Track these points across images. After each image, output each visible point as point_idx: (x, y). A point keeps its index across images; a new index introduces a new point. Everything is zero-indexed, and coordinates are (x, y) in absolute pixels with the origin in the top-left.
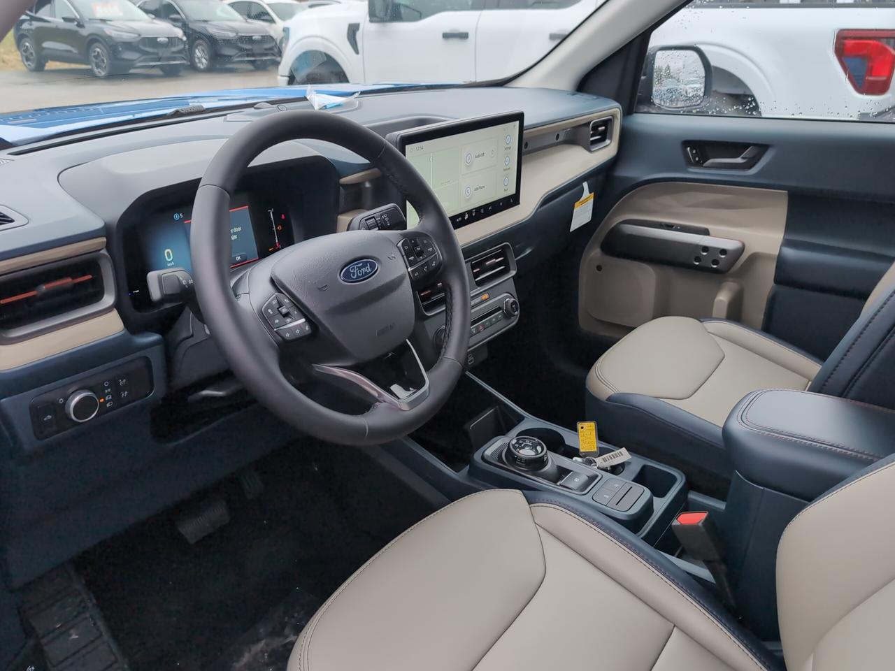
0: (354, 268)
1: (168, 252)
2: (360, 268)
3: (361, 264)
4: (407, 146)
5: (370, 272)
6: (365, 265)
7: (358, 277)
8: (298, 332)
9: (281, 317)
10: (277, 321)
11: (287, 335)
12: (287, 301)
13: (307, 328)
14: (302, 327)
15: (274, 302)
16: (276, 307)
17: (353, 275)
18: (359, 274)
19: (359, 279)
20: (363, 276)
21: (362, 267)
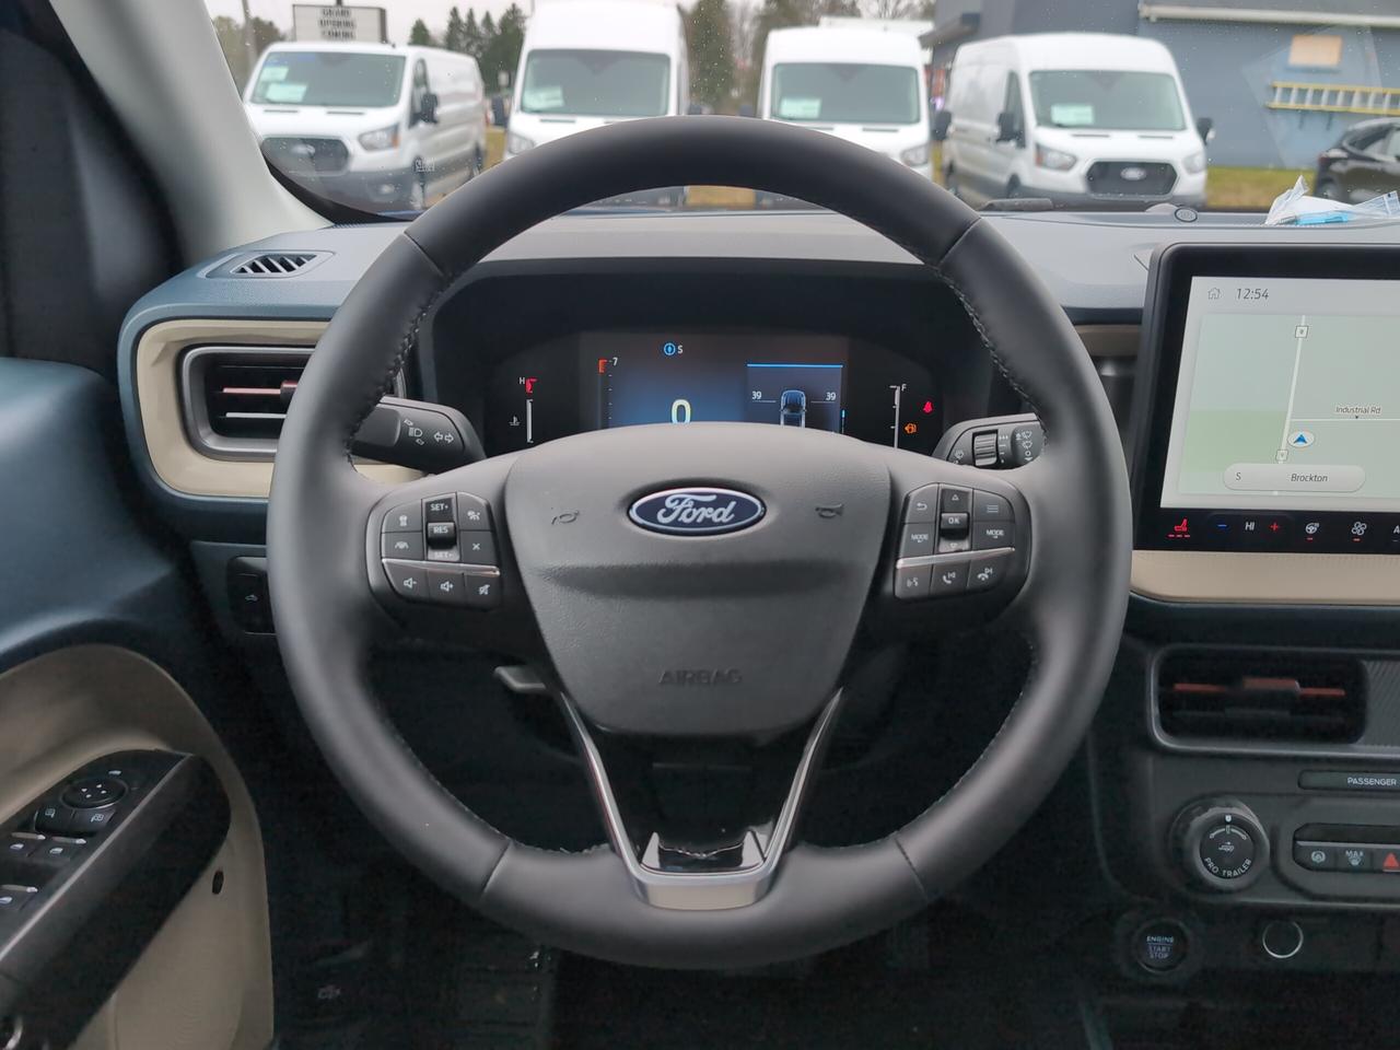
0: (681, 500)
1: (681, 408)
2: (698, 505)
3: (714, 497)
4: (1195, 280)
5: (721, 523)
6: (721, 501)
7: (676, 523)
8: (446, 587)
9: (419, 540)
10: (402, 545)
11: (409, 583)
12: (472, 515)
13: (484, 590)
14: (466, 582)
15: (435, 508)
16: (431, 516)
17: (665, 515)
18: (683, 518)
19: (677, 529)
20: (694, 524)
21: (707, 505)
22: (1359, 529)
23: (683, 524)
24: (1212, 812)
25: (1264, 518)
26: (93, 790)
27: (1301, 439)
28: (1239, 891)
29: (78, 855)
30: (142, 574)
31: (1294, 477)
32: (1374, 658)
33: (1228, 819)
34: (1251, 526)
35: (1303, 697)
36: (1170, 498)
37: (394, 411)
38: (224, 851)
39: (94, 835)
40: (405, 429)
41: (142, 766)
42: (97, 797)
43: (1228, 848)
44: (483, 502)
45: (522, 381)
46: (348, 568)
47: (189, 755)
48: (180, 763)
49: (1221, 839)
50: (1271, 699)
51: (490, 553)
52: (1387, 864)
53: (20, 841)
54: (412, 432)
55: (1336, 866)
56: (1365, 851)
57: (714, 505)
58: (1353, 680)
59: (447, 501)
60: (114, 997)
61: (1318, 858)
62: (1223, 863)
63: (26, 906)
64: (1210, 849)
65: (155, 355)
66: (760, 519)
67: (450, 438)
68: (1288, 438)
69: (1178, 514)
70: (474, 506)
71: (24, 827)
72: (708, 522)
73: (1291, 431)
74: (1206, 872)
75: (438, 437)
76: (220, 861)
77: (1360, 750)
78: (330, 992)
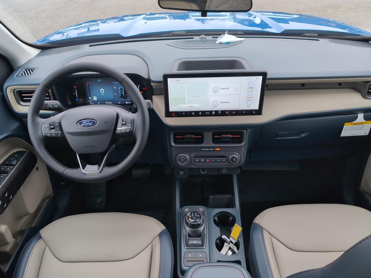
1: (102, 90)
2: (87, 122)
4: (168, 79)
6: (90, 122)
7: (84, 125)
8: (54, 135)
9: (49, 128)
10: (47, 129)
11: (48, 135)
12: (57, 124)
13: (59, 135)
14: (57, 134)
15: (51, 123)
16: (50, 125)
17: (83, 124)
18: (85, 124)
19: (84, 126)
20: (87, 125)
21: (88, 122)
22: (200, 113)
23: (85, 125)
24: (181, 155)
25: (186, 112)
26: (13, 159)
27: (189, 101)
28: (186, 165)
29: (12, 169)
30: (15, 125)
31: (189, 106)
32: (204, 132)
33: (182, 156)
34: (184, 113)
35: (195, 137)
36: (171, 110)
37: (47, 104)
38: (37, 164)
39: (14, 166)
40: (49, 106)
41: (20, 153)
42: (14, 160)
43: (183, 160)
44: (58, 122)
45: (74, 87)
46: (40, 133)
47: (28, 151)
48: (26, 153)
49: (182, 159)
50: (190, 138)
51: (60, 130)
52: (207, 161)
53: (3, 167)
54: (50, 106)
55: (200, 161)
56: (204, 159)
57: (89, 122)
58: (202, 135)
59: (53, 122)
60: (22, 187)
61: (197, 160)
62: (182, 162)
63: (5, 177)
64: (180, 160)
65: (10, 91)
66: (96, 124)
67: (57, 106)
68: (187, 101)
69: (173, 112)
70: (57, 123)
71: (3, 165)
72: (88, 125)
73: (187, 100)
74: (180, 163)
75: (55, 106)
76: (37, 165)
77: (202, 145)
78: (62, 183)
